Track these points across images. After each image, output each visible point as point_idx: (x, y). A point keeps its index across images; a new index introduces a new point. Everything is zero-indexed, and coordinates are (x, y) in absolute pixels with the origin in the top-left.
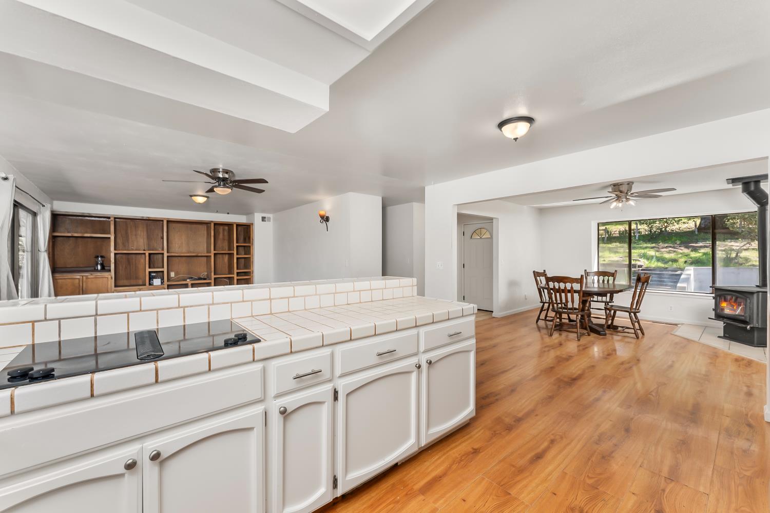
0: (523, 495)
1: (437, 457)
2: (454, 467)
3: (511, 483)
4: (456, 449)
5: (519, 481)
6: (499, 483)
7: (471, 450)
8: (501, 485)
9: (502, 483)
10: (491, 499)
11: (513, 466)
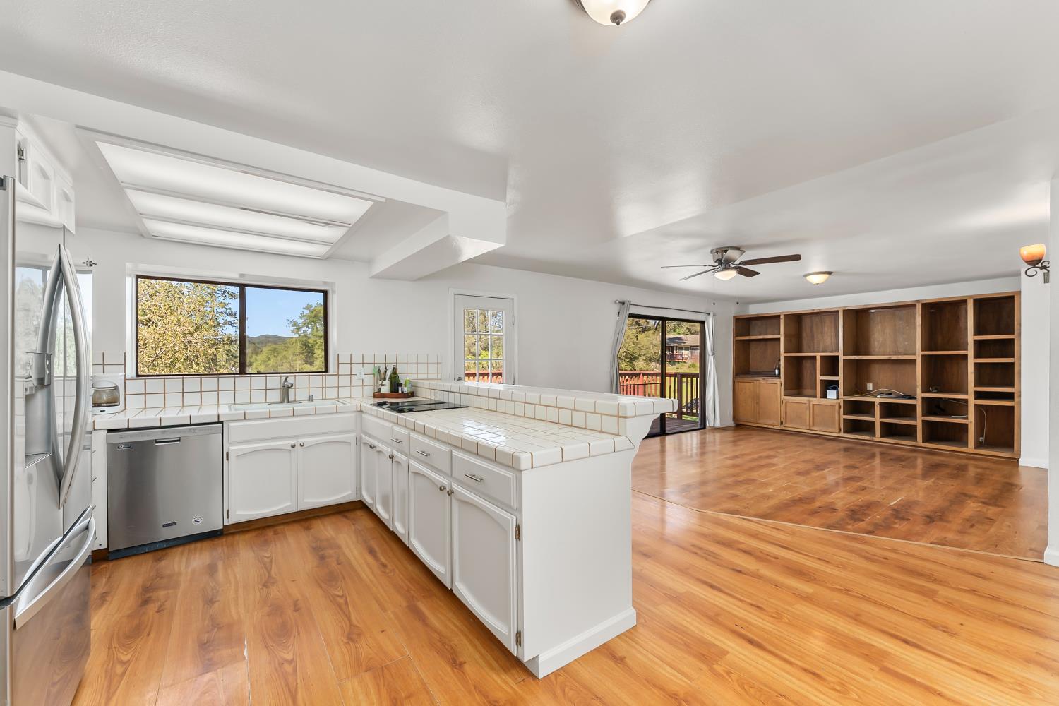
0: (356, 684)
1: (458, 624)
2: (435, 635)
3: (382, 680)
4: (467, 642)
5: (379, 690)
6: (387, 667)
7: (461, 659)
8: (384, 668)
9: (385, 671)
10: (371, 652)
11: (408, 697)
